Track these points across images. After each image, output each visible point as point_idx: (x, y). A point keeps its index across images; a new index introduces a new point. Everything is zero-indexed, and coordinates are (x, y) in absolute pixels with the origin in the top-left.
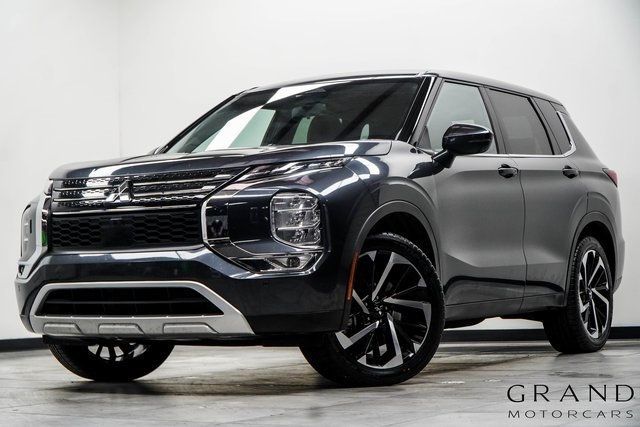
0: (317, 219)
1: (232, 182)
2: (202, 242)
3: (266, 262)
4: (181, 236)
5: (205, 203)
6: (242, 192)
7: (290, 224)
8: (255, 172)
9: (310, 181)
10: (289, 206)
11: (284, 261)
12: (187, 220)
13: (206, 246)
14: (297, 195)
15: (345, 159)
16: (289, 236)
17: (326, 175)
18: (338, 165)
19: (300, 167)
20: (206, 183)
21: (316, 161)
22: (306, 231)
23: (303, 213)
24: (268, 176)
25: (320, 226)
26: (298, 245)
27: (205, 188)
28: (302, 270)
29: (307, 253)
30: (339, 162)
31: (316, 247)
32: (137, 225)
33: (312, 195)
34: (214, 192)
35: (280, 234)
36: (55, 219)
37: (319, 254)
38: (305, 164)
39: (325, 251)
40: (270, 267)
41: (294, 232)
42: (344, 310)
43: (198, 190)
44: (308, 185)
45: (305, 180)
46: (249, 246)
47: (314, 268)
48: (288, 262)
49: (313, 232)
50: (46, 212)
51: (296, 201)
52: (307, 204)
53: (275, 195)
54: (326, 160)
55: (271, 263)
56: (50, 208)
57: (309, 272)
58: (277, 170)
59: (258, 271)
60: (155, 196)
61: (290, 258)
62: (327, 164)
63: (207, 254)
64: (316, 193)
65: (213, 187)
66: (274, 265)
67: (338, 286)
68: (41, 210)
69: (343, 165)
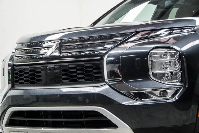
0: (179, 66)
1: (124, 42)
2: (104, 81)
3: (145, 94)
4: (91, 78)
5: (106, 56)
6: (130, 48)
7: (162, 69)
8: (139, 36)
9: (174, 41)
10: (161, 57)
11: (158, 93)
12: (95, 67)
13: (107, 83)
14: (166, 50)
15: (196, 28)
16: (161, 76)
17: (185, 37)
18: (192, 31)
19: (168, 32)
20: (107, 43)
21: (178, 28)
22: (172, 73)
23: (170, 62)
24: (147, 38)
25: (181, 70)
26: (166, 83)
27: (107, 46)
28: (170, 98)
29: (172, 87)
30: (192, 29)
31: (178, 84)
32: (63, 71)
33: (175, 50)
34: (112, 49)
35: (155, 75)
36: (16, 68)
37: (180, 88)
38: (171, 31)
39: (184, 86)
40: (149, 97)
41: (164, 74)
42: (196, 123)
43: (102, 48)
44: (173, 44)
45: (172, 41)
46: (134, 84)
47: (177, 97)
48: (160, 94)
49: (176, 74)
50: (10, 63)
51: (165, 54)
52: (172, 56)
53: (151, 50)
54: (184, 28)
55: (149, 94)
56: (13, 61)
57: (173, 100)
58: (153, 34)
59: (141, 100)
60: (75, 52)
61: (161, 91)
62: (185, 31)
63: (107, 89)
64: (178, 49)
65: (112, 46)
66: (151, 95)
67: (193, 106)
68: (8, 62)
69: (195, 31)
